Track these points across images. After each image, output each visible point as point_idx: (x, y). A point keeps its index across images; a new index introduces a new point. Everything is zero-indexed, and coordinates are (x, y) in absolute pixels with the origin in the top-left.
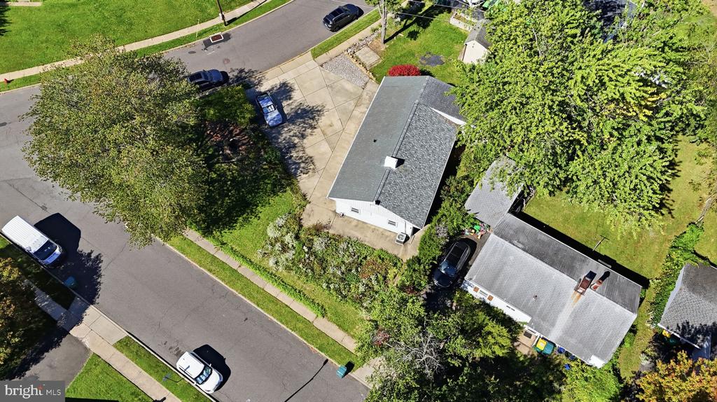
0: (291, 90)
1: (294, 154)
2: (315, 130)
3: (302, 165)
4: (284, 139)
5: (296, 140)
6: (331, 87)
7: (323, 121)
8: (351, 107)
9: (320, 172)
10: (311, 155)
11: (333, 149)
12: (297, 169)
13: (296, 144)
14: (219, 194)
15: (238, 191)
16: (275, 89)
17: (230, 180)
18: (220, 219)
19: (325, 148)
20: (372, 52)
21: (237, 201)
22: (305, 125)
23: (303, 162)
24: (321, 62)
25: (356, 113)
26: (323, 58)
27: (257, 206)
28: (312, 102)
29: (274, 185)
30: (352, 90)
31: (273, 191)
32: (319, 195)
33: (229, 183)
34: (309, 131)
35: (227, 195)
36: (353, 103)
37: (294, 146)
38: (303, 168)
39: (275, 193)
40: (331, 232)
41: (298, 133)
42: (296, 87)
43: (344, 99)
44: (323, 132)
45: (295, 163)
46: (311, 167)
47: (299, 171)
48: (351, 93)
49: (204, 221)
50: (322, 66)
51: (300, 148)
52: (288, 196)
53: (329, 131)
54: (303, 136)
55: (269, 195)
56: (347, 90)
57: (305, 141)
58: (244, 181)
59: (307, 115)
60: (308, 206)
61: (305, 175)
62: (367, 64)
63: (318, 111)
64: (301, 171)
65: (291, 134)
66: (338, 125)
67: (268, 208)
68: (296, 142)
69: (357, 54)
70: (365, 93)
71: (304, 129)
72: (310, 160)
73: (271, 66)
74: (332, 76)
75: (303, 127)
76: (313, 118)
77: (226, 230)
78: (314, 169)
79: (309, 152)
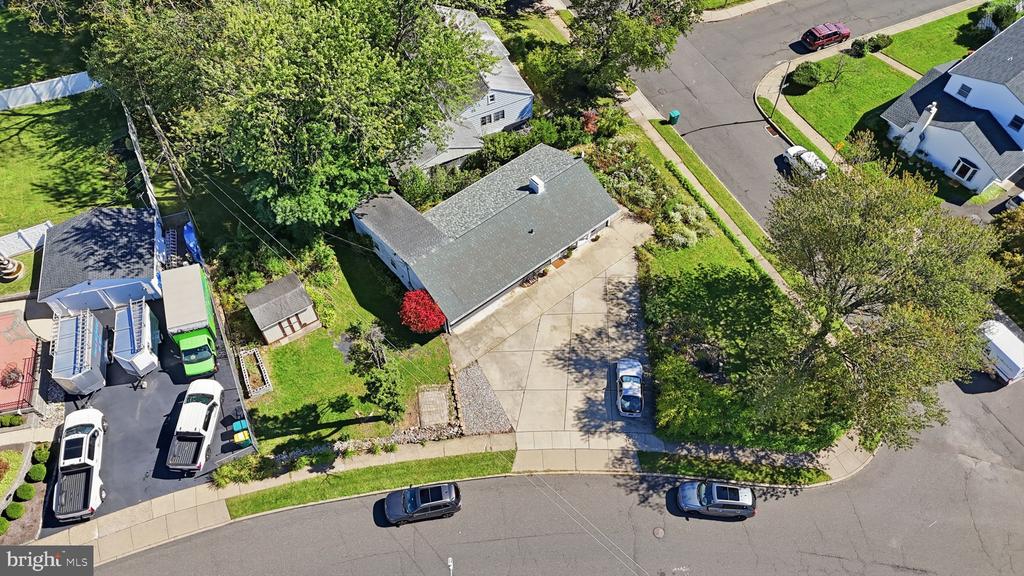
0: (581, 414)
1: (624, 314)
2: (579, 332)
3: (620, 295)
4: (627, 341)
5: (612, 331)
6: (519, 386)
7: (560, 340)
8: (512, 341)
9: (603, 275)
10: (604, 303)
11: (571, 296)
12: (630, 294)
13: (617, 327)
14: (739, 316)
15: (713, 307)
16: (603, 429)
17: (721, 326)
18: (746, 289)
19: (581, 303)
20: (423, 409)
21: (719, 296)
22: (589, 346)
23: (618, 299)
24: (508, 437)
25: (511, 330)
26: (502, 444)
27: (697, 278)
28: (561, 377)
29: (666, 289)
30: (495, 366)
31: (670, 284)
32: (619, 251)
33: (722, 323)
34: (587, 336)
35: (730, 309)
36: (506, 347)
37: (618, 325)
38: (621, 291)
39: (670, 280)
40: (626, 210)
41: (605, 340)
42: (571, 415)
43: (513, 358)
44: (570, 325)
45: (629, 302)
46: (610, 286)
47: (628, 289)
48: (497, 363)
49: (766, 295)
50: (512, 430)
51: (612, 317)
52: (657, 268)
53: (562, 322)
54: (600, 333)
55: (679, 282)
56: (502, 370)
57: (601, 325)
58: (703, 315)
59: (577, 360)
60: (639, 245)
61: (624, 280)
62: (444, 394)
63: (560, 359)
64: (625, 288)
65: (614, 343)
66: (546, 324)
67: (685, 270)
68: (614, 330)
69: (446, 420)
70: (480, 352)
71: (594, 342)
72: (608, 296)
73: (588, 479)
74: (506, 404)
75: (593, 345)
76: (573, 350)
77: (742, 274)
78: (609, 283)
79: (603, 307)
